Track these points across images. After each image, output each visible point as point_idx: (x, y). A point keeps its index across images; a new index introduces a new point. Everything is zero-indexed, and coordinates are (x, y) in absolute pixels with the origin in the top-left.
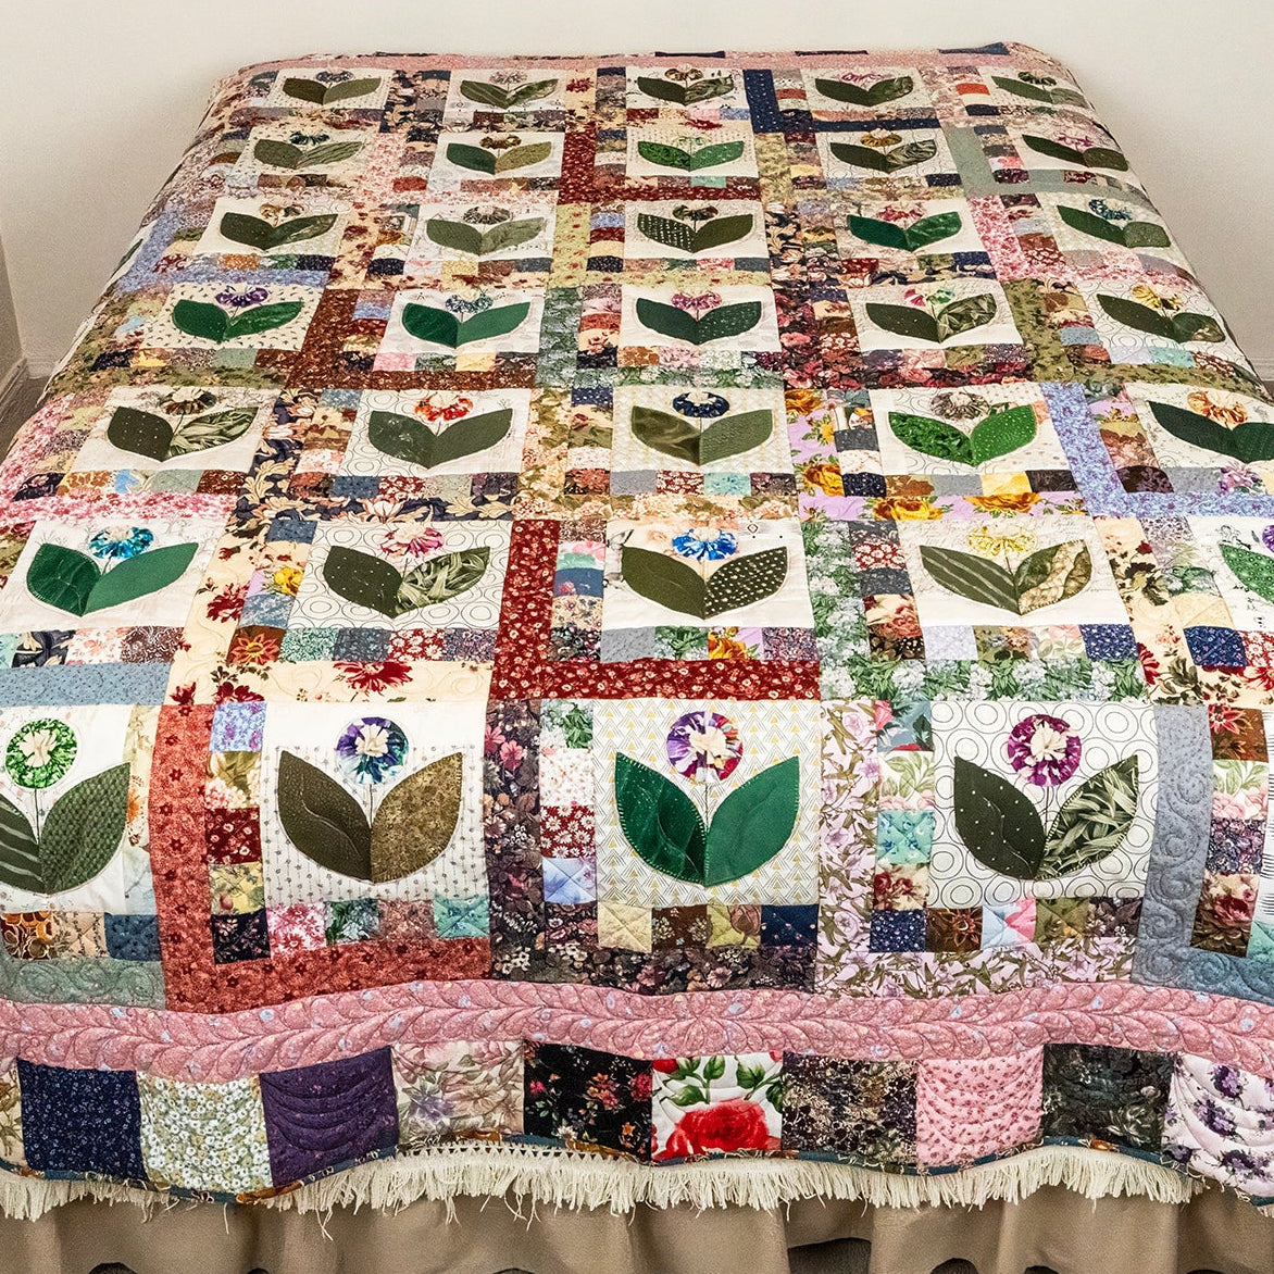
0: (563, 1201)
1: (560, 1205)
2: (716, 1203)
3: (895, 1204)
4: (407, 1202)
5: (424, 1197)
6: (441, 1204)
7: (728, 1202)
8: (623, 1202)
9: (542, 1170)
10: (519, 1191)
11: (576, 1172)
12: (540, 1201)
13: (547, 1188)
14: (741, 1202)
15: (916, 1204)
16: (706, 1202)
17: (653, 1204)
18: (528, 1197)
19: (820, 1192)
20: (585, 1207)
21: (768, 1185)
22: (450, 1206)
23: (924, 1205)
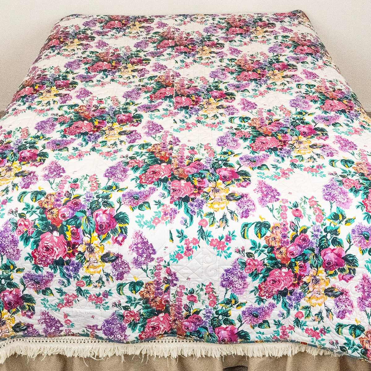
0: (157, 356)
1: (155, 357)
2: (202, 356)
3: (255, 356)
4: (110, 356)
5: (115, 354)
6: (120, 357)
7: (205, 356)
8: (175, 355)
9: (150, 347)
10: (143, 353)
11: (160, 346)
12: (149, 355)
13: (152, 351)
14: (209, 355)
15: (261, 356)
16: (199, 355)
17: (183, 356)
18: (146, 355)
19: (233, 353)
20: (163, 357)
21: (217, 350)
22: (123, 357)
23: (264, 356)
